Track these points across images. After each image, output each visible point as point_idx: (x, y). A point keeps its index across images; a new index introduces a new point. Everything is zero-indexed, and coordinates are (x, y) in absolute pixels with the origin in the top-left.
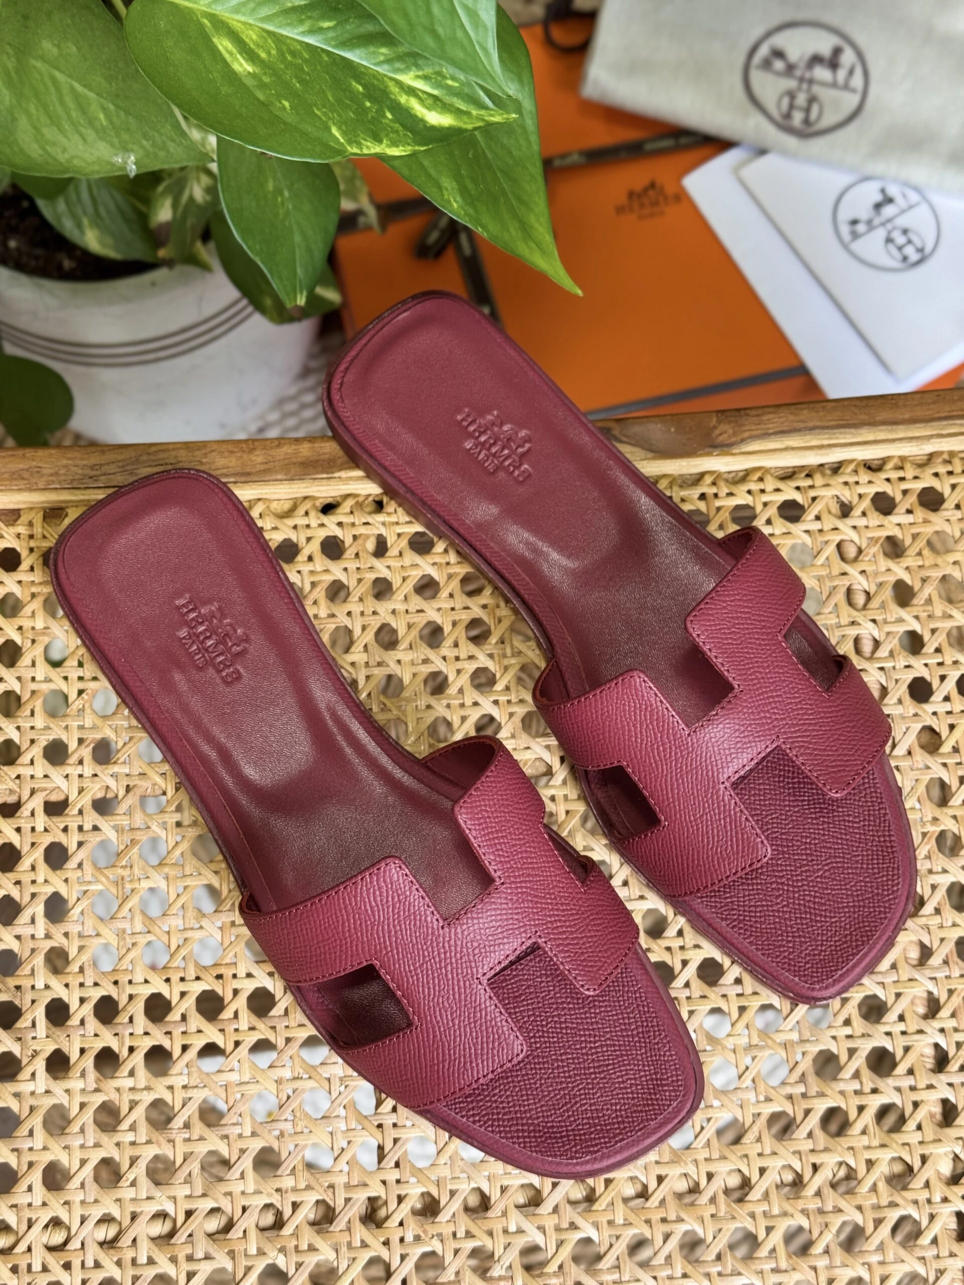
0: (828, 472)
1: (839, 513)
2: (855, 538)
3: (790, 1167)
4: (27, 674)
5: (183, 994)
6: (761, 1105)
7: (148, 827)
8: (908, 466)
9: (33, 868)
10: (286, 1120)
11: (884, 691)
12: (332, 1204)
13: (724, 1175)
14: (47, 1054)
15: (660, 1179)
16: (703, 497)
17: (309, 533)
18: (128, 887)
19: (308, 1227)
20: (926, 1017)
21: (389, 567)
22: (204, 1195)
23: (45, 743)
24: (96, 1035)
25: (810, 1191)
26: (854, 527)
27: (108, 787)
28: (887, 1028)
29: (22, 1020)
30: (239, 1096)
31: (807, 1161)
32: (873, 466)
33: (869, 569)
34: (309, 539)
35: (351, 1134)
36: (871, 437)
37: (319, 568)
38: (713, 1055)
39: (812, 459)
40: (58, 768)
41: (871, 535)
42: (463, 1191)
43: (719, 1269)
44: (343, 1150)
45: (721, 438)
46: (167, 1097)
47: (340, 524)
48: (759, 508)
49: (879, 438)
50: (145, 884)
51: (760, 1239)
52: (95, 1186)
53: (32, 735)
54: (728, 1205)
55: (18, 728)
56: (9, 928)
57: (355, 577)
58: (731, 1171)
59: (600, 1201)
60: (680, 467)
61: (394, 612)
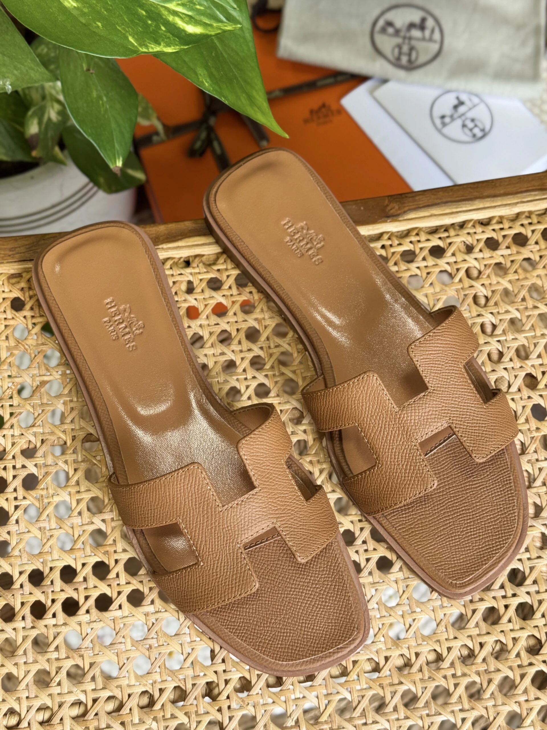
0: (457, 228)
1: (465, 251)
2: (477, 265)
3: (466, 645)
5: (84, 565)
6: (445, 609)
7: (57, 464)
8: (505, 221)
10: (152, 638)
11: (501, 354)
12: (184, 688)
13: (426, 654)
15: (387, 659)
16: (383, 247)
18: (46, 501)
19: (170, 704)
20: (542, 548)
21: (196, 299)
22: (104, 688)
24: (31, 594)
25: (479, 659)
26: (476, 259)
27: (30, 441)
30: (122, 625)
31: (476, 641)
32: (484, 223)
33: (487, 282)
35: (193, 644)
36: (481, 206)
39: (447, 221)
41: (486, 263)
43: (427, 712)
44: (189, 654)
45: (392, 212)
46: (78, 629)
48: (417, 251)
49: (487, 206)
50: (56, 499)
51: (451, 691)
52: (35, 687)
54: (430, 672)
58: (430, 651)
59: (350, 675)
60: (369, 230)
61: (201, 326)
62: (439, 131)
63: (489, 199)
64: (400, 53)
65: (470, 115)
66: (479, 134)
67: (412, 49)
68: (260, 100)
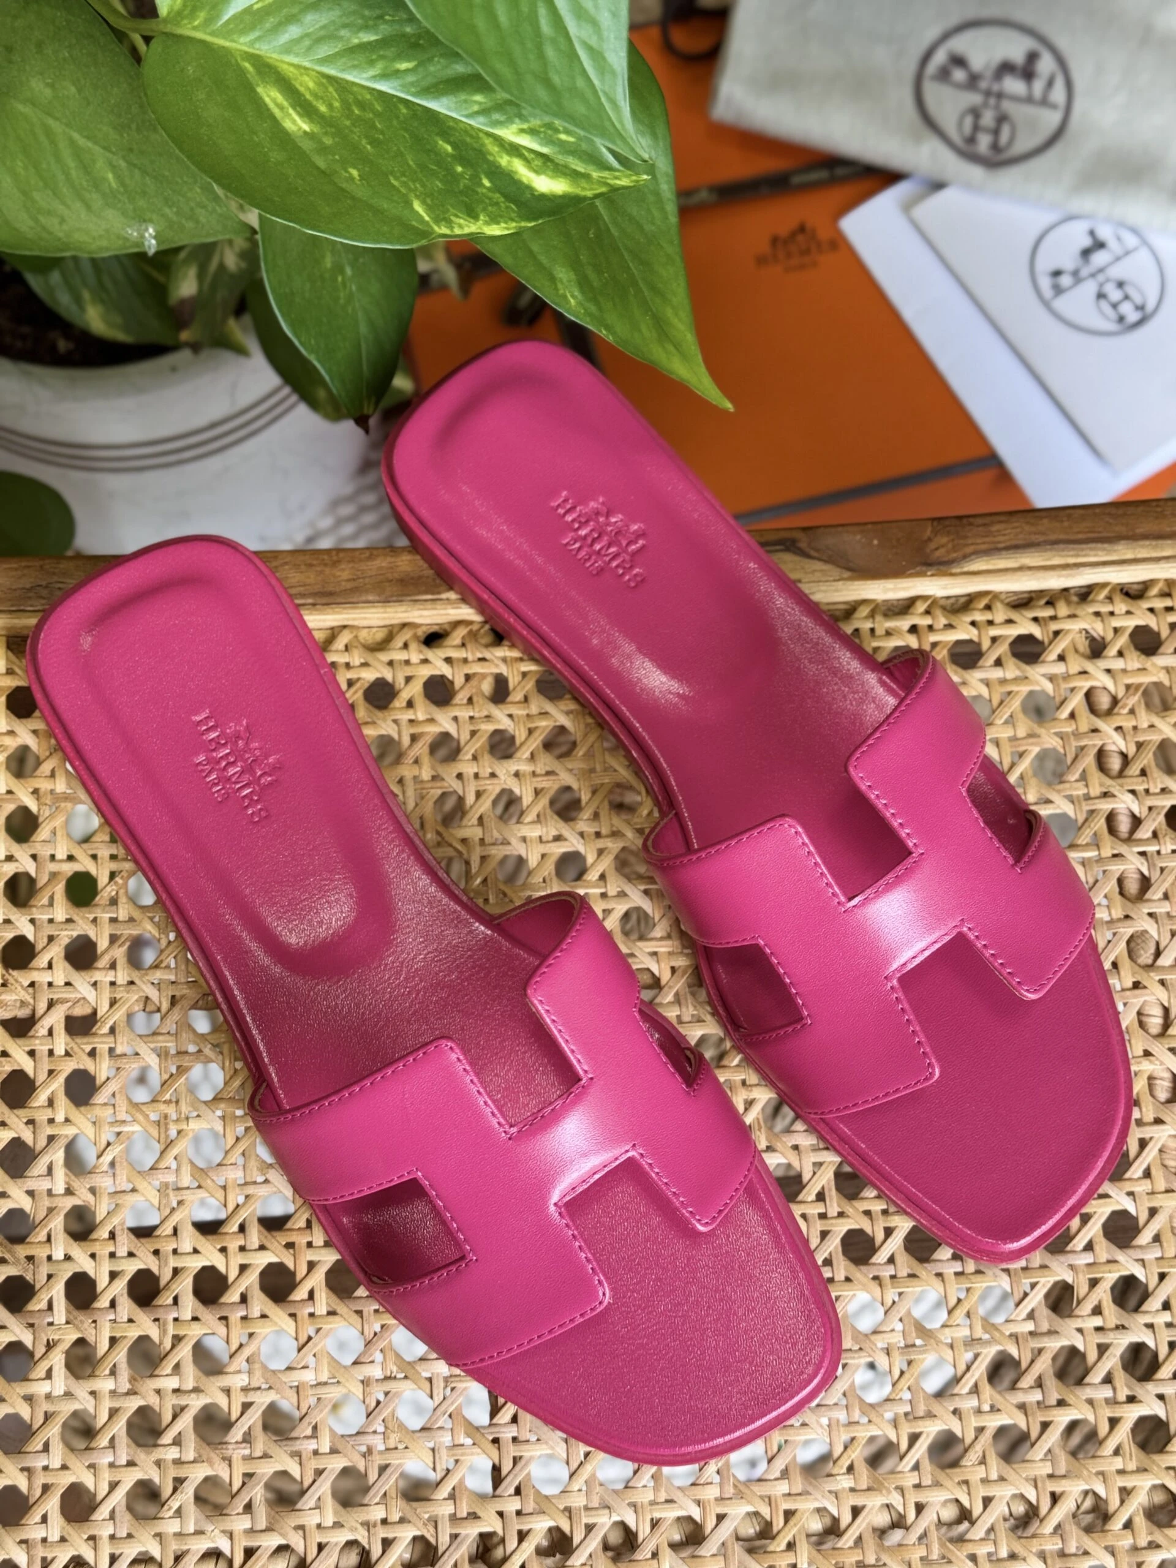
0: (1075, 599)
1: (1088, 651)
2: (1111, 686)
3: (1022, 1497)
4: (45, 852)
5: (243, 1268)
6: (987, 1417)
9: (51, 1103)
10: (375, 1432)
11: (1145, 883)
12: (433, 1541)
13: (938, 1507)
14: (66, 1345)
15: (856, 1511)
16: (913, 629)
17: (409, 671)
18: (173, 1128)
21: (510, 716)
22: (269, 1529)
23: (67, 941)
24: (130, 1321)
25: (1048, 1528)
26: (1108, 671)
27: (147, 998)
28: (1148, 1319)
29: (35, 1300)
30: (312, 1401)
31: (1044, 1489)
32: (1132, 592)
33: (1128, 724)
34: (408, 679)
35: (459, 1451)
36: (1129, 555)
37: (421, 716)
38: (925, 1352)
39: (1054, 582)
40: (83, 973)
41: (1129, 681)
42: (603, 1525)
44: (448, 1471)
45: (938, 554)
46: (222, 1401)
47: (448, 660)
48: (986, 644)
49: (1140, 556)
50: (194, 1125)
52: (128, 1516)
53: (50, 930)
54: (942, 1545)
55: (32, 921)
56: (19, 1181)
57: (467, 729)
58: (946, 1501)
59: (779, 1538)
60: (886, 590)
61: (517, 774)
62: (1046, 304)
63: (1147, 543)
64: (976, 128)
65: (1117, 272)
66: (1133, 316)
67: (1002, 119)
68: (681, 327)
